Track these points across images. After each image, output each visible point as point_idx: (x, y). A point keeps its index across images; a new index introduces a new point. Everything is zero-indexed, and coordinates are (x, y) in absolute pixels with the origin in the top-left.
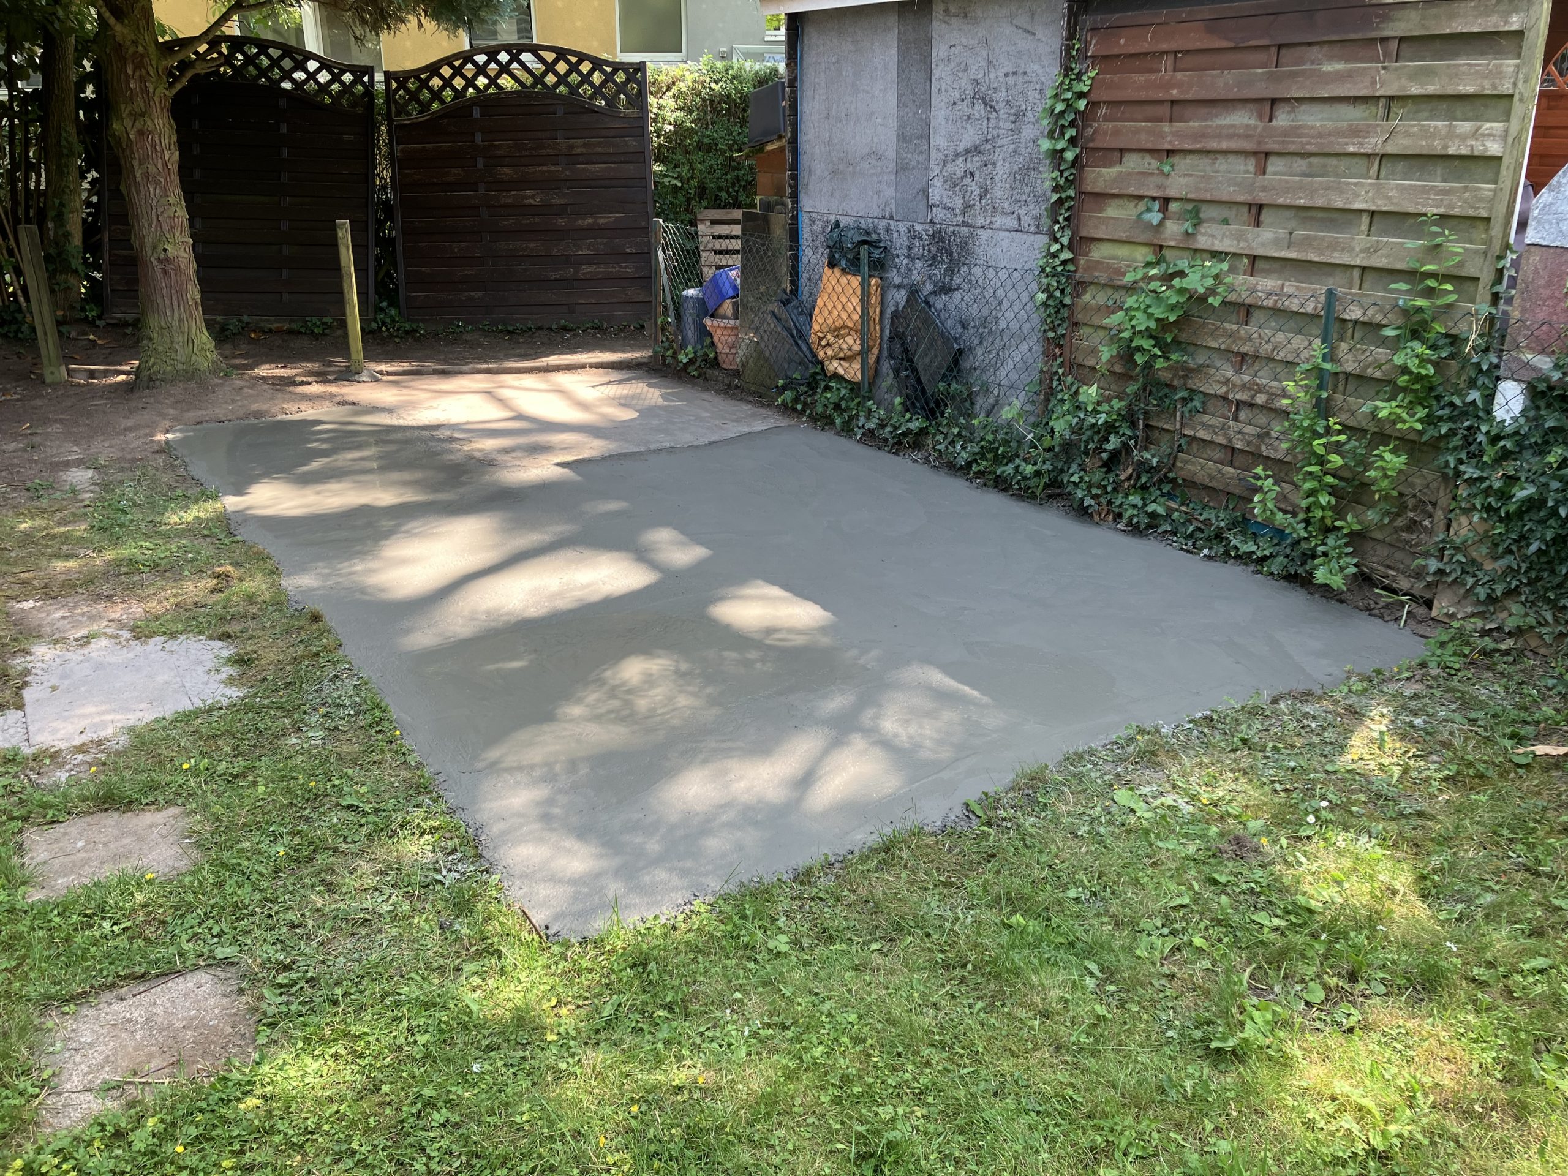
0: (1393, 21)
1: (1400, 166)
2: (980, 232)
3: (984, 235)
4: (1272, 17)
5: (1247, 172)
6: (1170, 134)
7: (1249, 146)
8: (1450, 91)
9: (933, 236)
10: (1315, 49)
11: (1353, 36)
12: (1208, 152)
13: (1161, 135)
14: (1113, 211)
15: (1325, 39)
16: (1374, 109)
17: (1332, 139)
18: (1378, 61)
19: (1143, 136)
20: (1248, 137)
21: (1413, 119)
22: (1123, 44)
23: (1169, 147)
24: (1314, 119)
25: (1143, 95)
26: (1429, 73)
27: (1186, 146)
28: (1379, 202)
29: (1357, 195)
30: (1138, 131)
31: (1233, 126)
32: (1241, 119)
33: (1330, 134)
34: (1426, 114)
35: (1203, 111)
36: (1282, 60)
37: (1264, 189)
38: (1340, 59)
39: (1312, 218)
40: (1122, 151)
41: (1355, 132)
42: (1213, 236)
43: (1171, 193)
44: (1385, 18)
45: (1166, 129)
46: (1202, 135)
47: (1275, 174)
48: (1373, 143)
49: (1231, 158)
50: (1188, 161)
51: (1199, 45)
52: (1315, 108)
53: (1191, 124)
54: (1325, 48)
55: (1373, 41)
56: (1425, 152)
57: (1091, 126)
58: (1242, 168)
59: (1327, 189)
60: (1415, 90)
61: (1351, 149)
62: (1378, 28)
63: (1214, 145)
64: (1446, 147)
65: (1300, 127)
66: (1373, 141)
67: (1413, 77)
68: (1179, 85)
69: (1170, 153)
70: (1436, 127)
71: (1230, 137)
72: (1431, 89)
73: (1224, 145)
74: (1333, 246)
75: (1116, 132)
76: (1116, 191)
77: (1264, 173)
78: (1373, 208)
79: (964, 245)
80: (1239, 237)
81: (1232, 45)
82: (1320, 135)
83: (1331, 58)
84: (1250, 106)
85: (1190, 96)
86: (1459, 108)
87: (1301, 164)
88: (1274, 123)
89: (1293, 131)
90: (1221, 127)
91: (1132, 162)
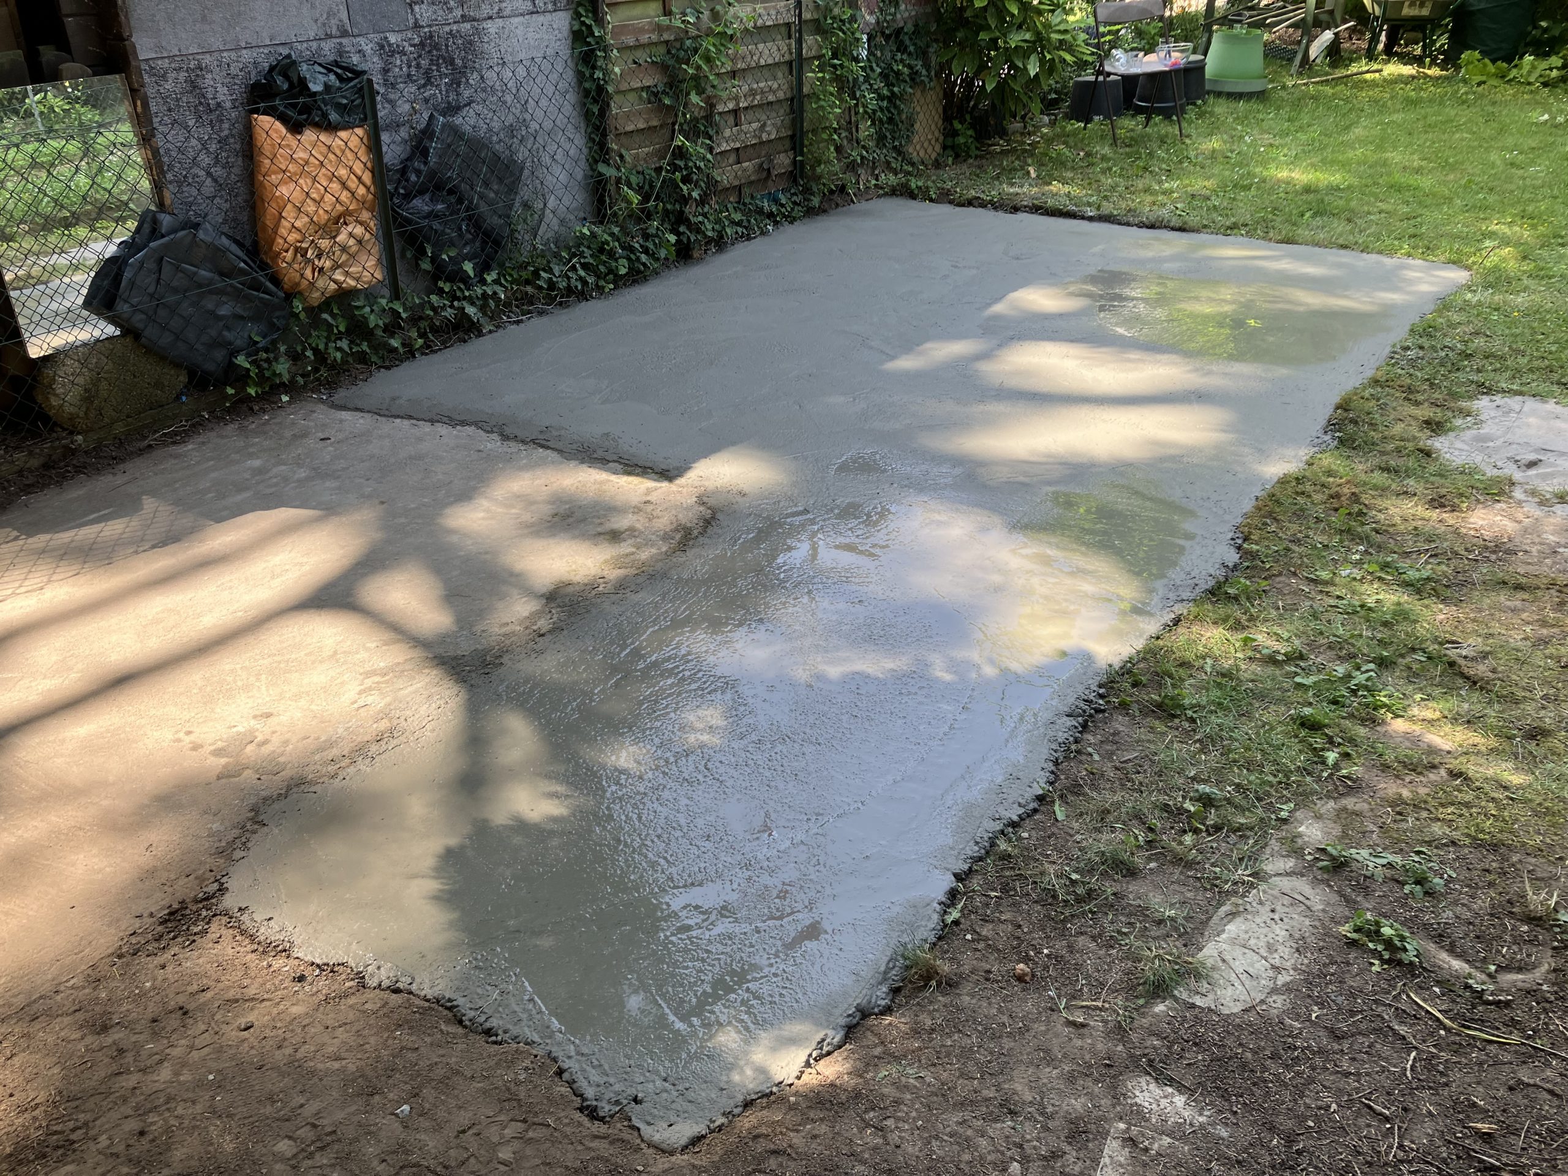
2: (488, 24)
3: (492, 27)
79: (469, 45)
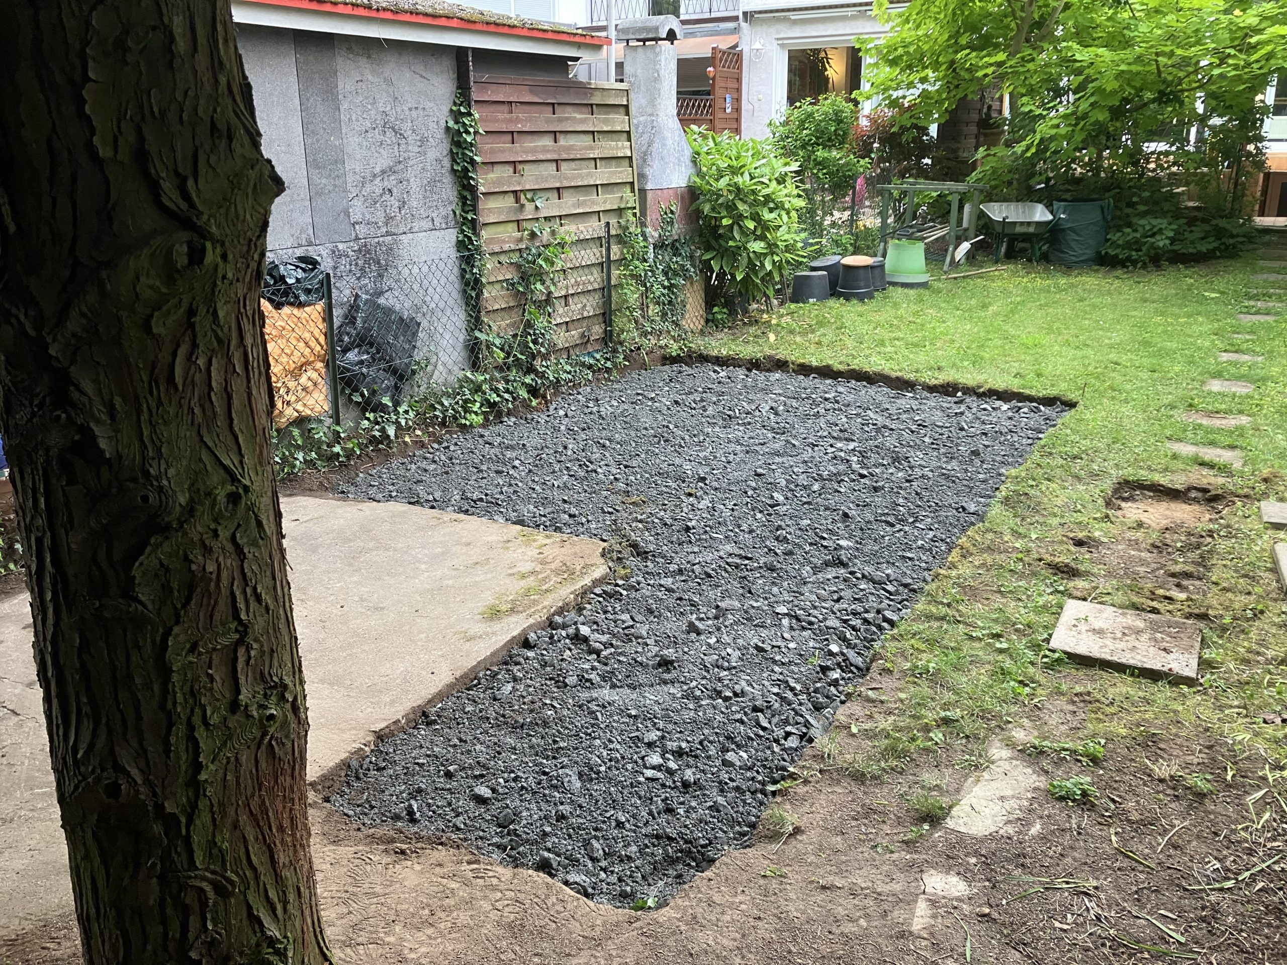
0: (594, 96)
2: (403, 237)
3: (405, 239)
4: (555, 88)
5: (553, 170)
8: (613, 129)
10: (569, 107)
12: (537, 161)
15: (574, 102)
16: (591, 137)
17: (584, 151)
18: (591, 114)
22: (490, 94)
28: (604, 180)
32: (548, 142)
35: (531, 137)
36: (556, 111)
38: (577, 112)
40: (494, 164)
41: (591, 148)
47: (564, 171)
49: (546, 164)
50: (527, 167)
54: (573, 107)
56: (612, 156)
59: (587, 176)
60: (605, 129)
62: (591, 100)
64: (617, 153)
66: (597, 151)
67: (604, 122)
69: (519, 163)
72: (609, 128)
73: (546, 156)
77: (559, 171)
78: (602, 183)
79: (390, 251)
81: (541, 101)
82: (580, 150)
87: (572, 164)
88: (558, 144)
91: (499, 171)
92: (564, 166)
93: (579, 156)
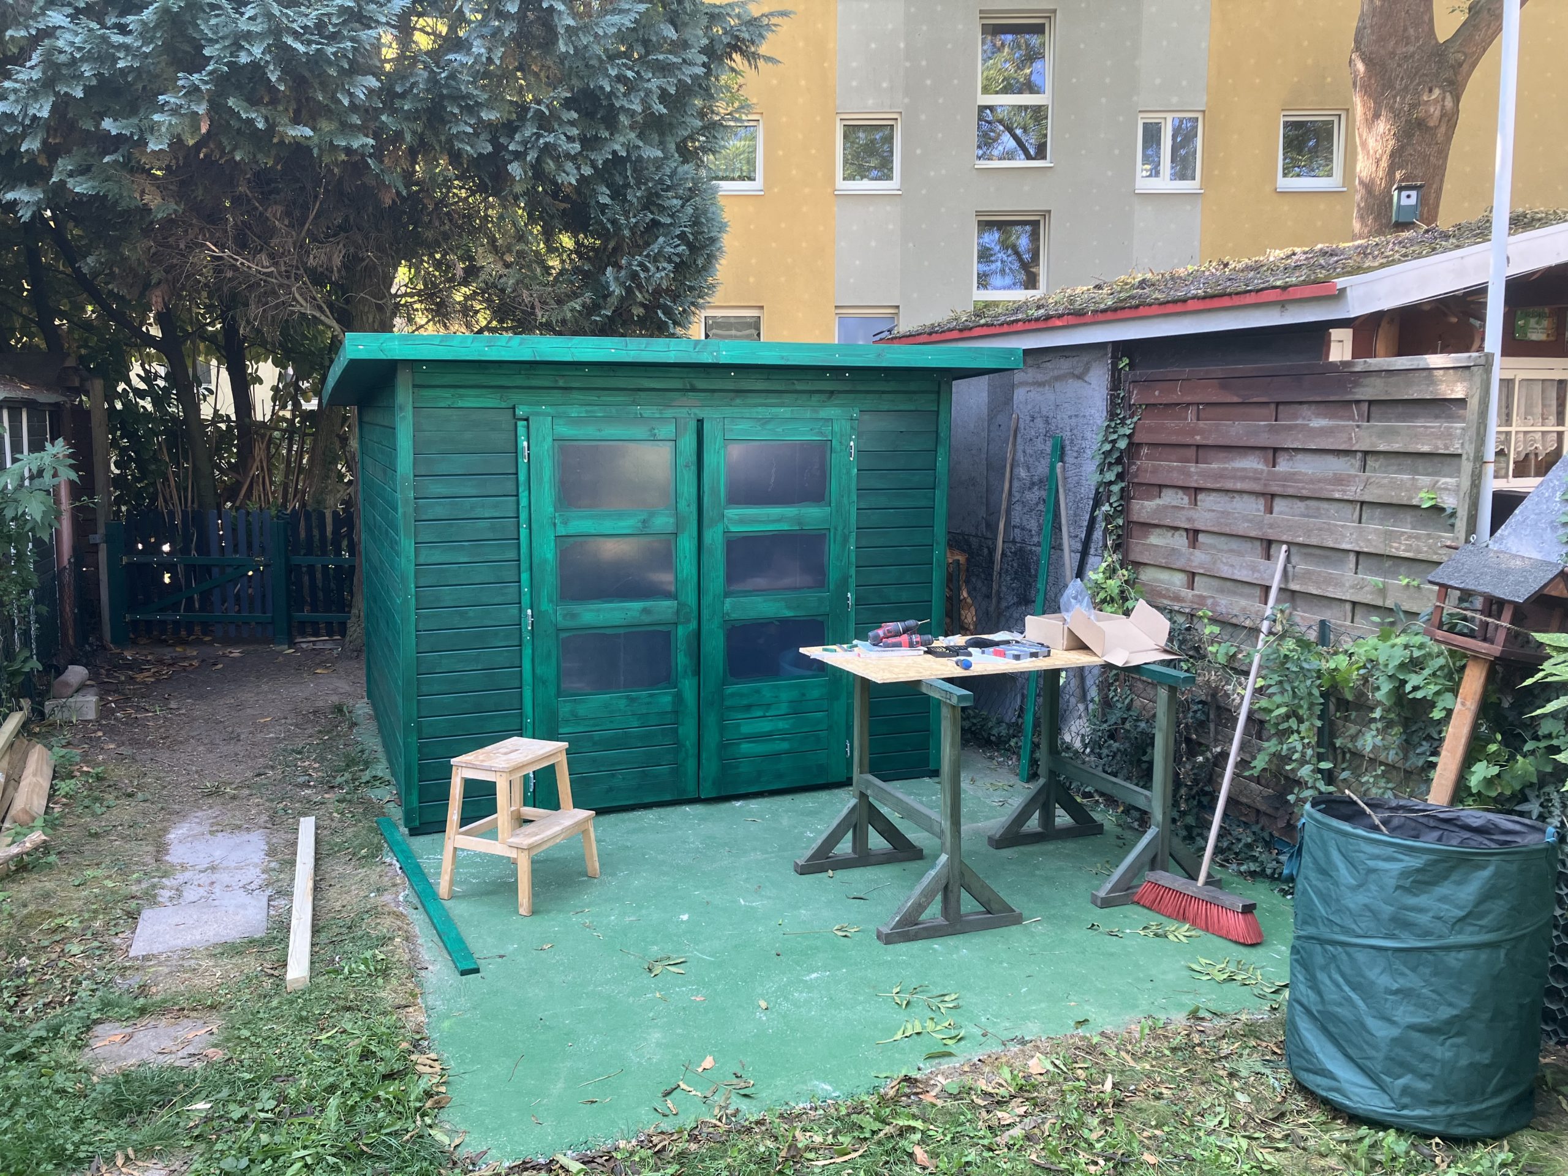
0: (1363, 386)
1: (1378, 512)
4: (1269, 379)
5: (1258, 510)
6: (1196, 473)
7: (1257, 487)
8: (1411, 448)
9: (1015, 553)
10: (1305, 407)
11: (1332, 398)
12: (1227, 491)
13: (1189, 474)
14: (1155, 539)
15: (1311, 399)
16: (1353, 461)
17: (1321, 485)
18: (1354, 420)
19: (1175, 475)
20: (1256, 479)
21: (1385, 472)
22: (1157, 395)
23: (1196, 485)
24: (1306, 466)
25: (1174, 439)
26: (1394, 432)
27: (1209, 485)
28: (1362, 544)
29: (1343, 536)
30: (1171, 469)
31: (1245, 469)
32: (1252, 463)
33: (1319, 481)
34: (1395, 468)
35: (1222, 455)
36: (1279, 416)
37: (1271, 526)
38: (1325, 416)
39: (1311, 555)
40: (1161, 487)
41: (1339, 480)
42: (1232, 566)
43: (1199, 526)
44: (1356, 384)
45: (1192, 469)
46: (1220, 475)
47: (1281, 513)
48: (1353, 492)
49: (1246, 497)
50: (1211, 498)
51: (1214, 399)
52: (1309, 458)
53: (1214, 466)
54: (1313, 407)
55: (1350, 402)
56: (1394, 501)
57: (1134, 464)
58: (1255, 506)
59: (1320, 530)
60: (1382, 447)
61: (1337, 495)
62: (1351, 393)
63: (1229, 485)
64: (1411, 498)
65: (1294, 474)
66: (1354, 489)
67: (1383, 434)
68: (1201, 432)
69: (1197, 490)
70: (1402, 480)
71: (1243, 479)
72: (1396, 447)
73: (1239, 486)
74: (1329, 580)
75: (1155, 471)
76: (1156, 522)
77: (1271, 513)
78: (1357, 549)
80: (1254, 569)
81: (1240, 400)
82: (1312, 482)
83: (1318, 415)
84: (1257, 452)
85: (1210, 442)
86: (1420, 463)
87: (1300, 506)
88: (1277, 468)
89: (1290, 477)
90: (1235, 470)
91: (1169, 498)
92: (1279, 505)
93: (1305, 493)
